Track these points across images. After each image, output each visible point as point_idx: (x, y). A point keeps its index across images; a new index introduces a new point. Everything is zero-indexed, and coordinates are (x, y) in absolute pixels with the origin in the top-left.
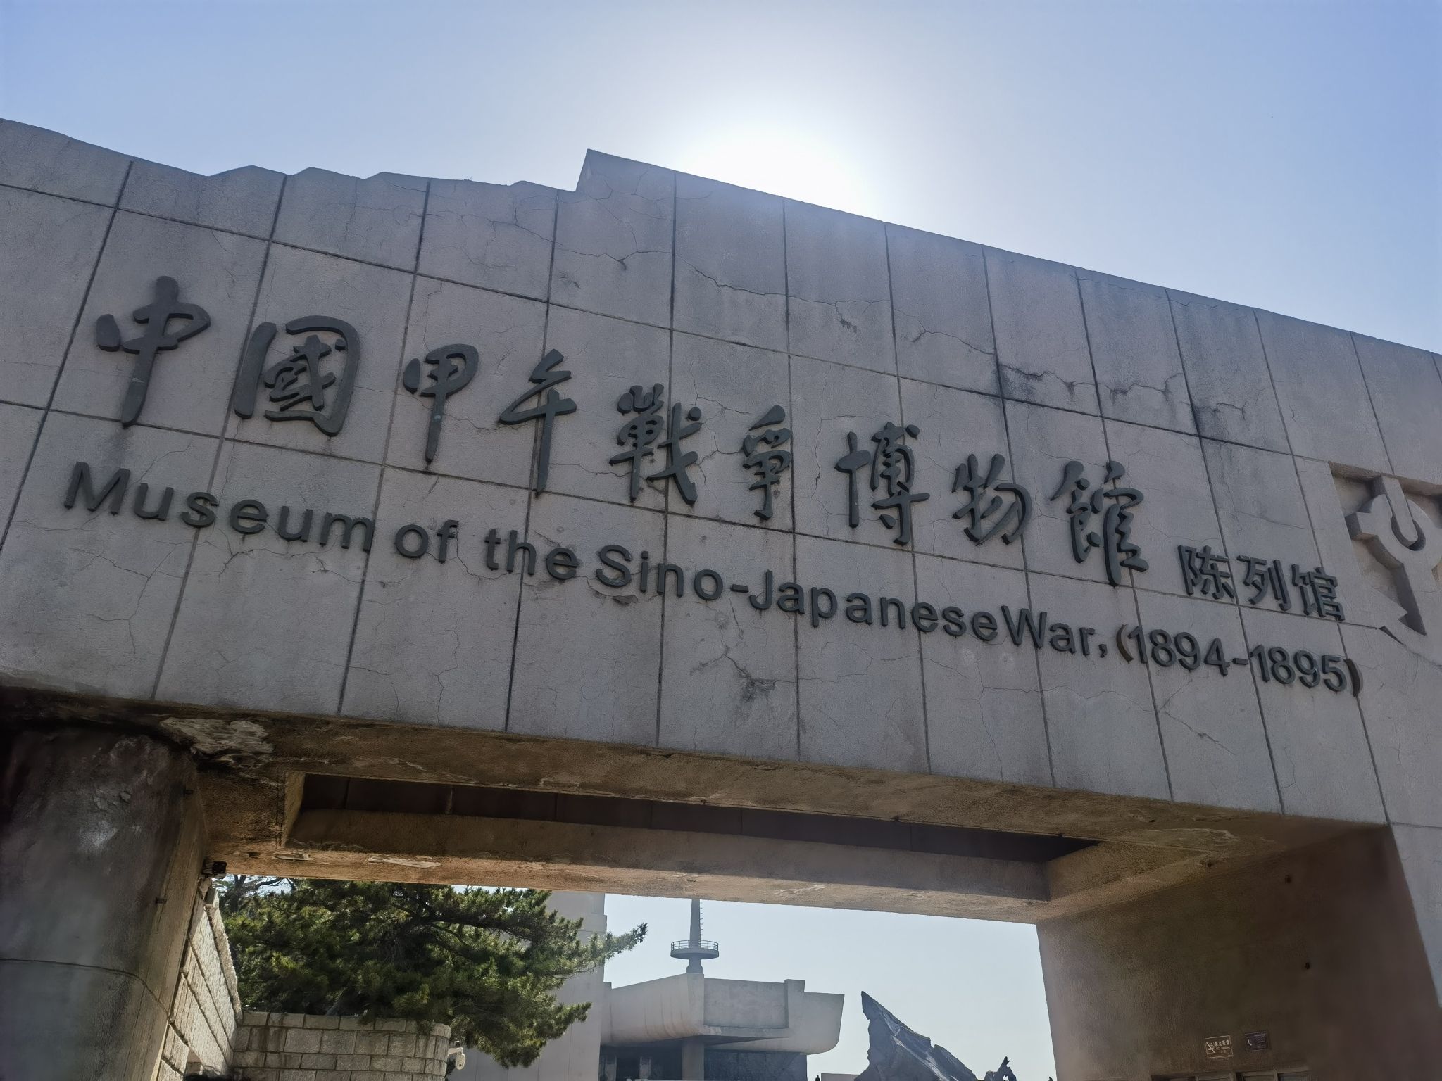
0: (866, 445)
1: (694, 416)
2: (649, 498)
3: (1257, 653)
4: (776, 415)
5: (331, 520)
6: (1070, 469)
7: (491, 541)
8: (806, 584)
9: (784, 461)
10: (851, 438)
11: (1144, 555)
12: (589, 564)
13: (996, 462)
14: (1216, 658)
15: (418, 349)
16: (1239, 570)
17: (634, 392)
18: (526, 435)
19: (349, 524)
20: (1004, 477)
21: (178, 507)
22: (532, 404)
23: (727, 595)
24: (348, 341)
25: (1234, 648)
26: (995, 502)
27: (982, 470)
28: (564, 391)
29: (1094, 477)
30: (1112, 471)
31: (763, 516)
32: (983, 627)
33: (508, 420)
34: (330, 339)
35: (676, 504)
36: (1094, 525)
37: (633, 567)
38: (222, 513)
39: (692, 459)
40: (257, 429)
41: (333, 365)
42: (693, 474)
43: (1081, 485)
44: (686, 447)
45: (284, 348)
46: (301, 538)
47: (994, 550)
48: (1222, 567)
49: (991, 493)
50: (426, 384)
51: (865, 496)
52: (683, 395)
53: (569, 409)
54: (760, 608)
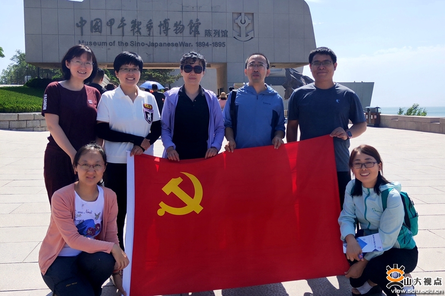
0: (163, 23)
1: (140, 22)
2: (136, 34)
3: (213, 43)
4: (151, 20)
5: (102, 43)
6: (191, 21)
7: (119, 42)
8: (154, 42)
9: (152, 27)
10: (161, 22)
11: (200, 32)
12: (129, 44)
13: (180, 22)
14: (207, 45)
15: (108, 20)
16: (214, 32)
17: (133, 20)
18: (121, 29)
19: (104, 43)
20: (181, 24)
21: (89, 43)
22: (121, 25)
23: (145, 45)
24: (101, 21)
25: (210, 43)
26: (180, 28)
27: (178, 23)
28: (125, 22)
29: (194, 22)
30: (197, 20)
31: (149, 35)
32: (176, 45)
33: (119, 27)
34: (98, 21)
35: (139, 35)
36: (193, 29)
37: (134, 43)
38: (93, 43)
39: (140, 28)
40: (94, 33)
41: (99, 24)
42: (141, 31)
43: (193, 23)
44: (140, 27)
45: (94, 23)
46: (100, 45)
47: (179, 34)
48: (211, 32)
49: (179, 26)
50: (109, 24)
51: (162, 30)
52: (139, 20)
53: (125, 24)
54: (149, 46)
